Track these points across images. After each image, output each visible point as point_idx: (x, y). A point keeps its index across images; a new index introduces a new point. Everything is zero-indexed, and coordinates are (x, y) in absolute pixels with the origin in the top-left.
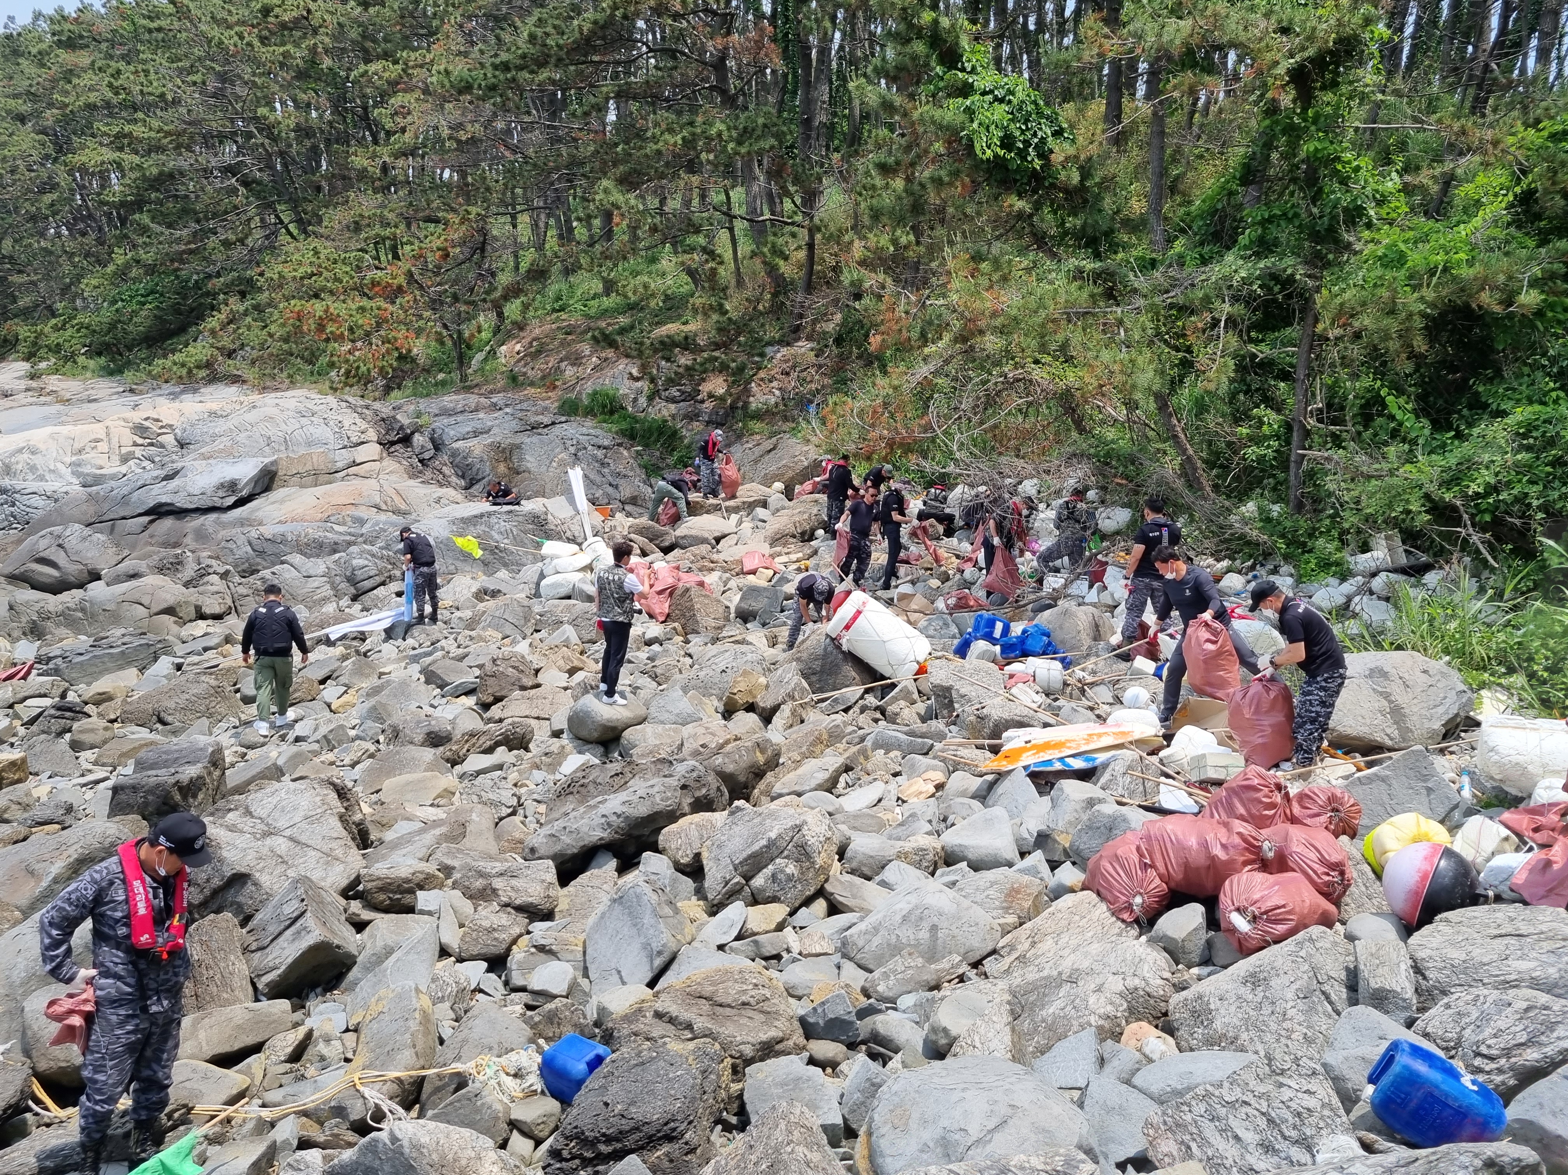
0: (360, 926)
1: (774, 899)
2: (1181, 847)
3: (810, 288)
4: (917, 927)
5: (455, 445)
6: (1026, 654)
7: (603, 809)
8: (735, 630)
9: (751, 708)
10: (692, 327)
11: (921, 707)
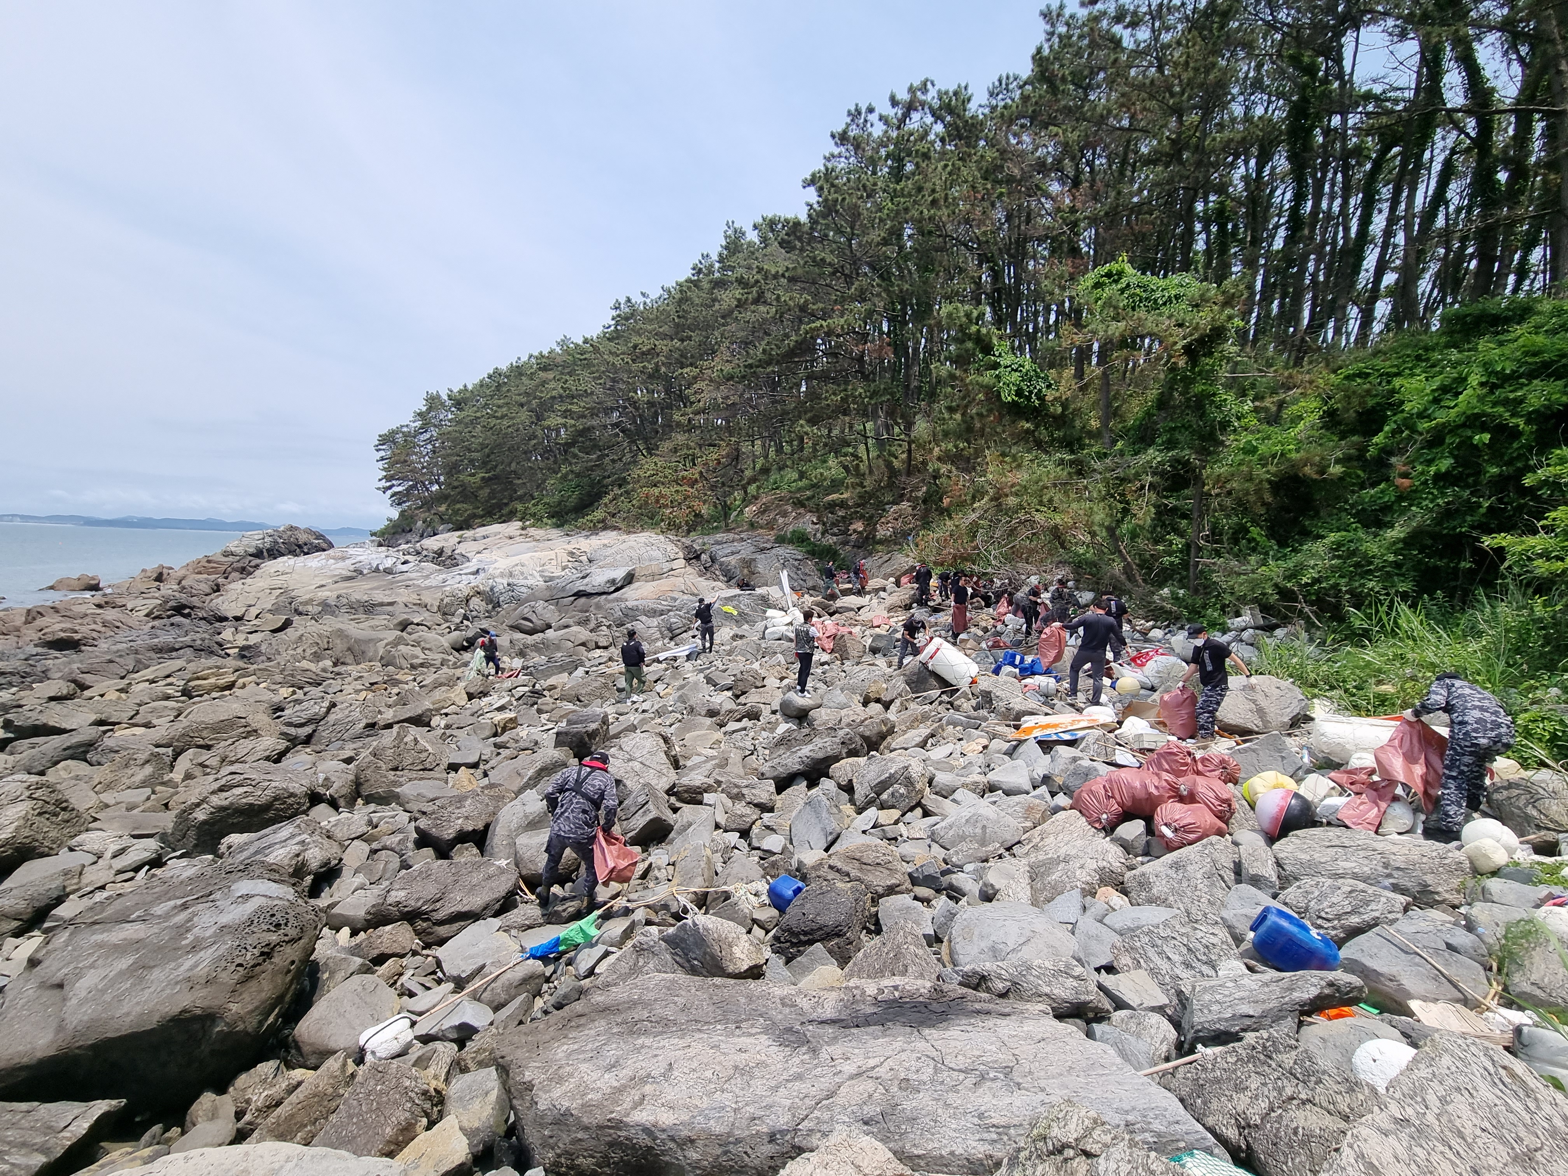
0: (675, 810)
1: (893, 807)
2: (1130, 787)
3: (909, 473)
4: (975, 827)
5: (722, 559)
6: (1034, 673)
7: (799, 754)
8: (868, 658)
9: (878, 701)
10: (845, 496)
11: (974, 702)
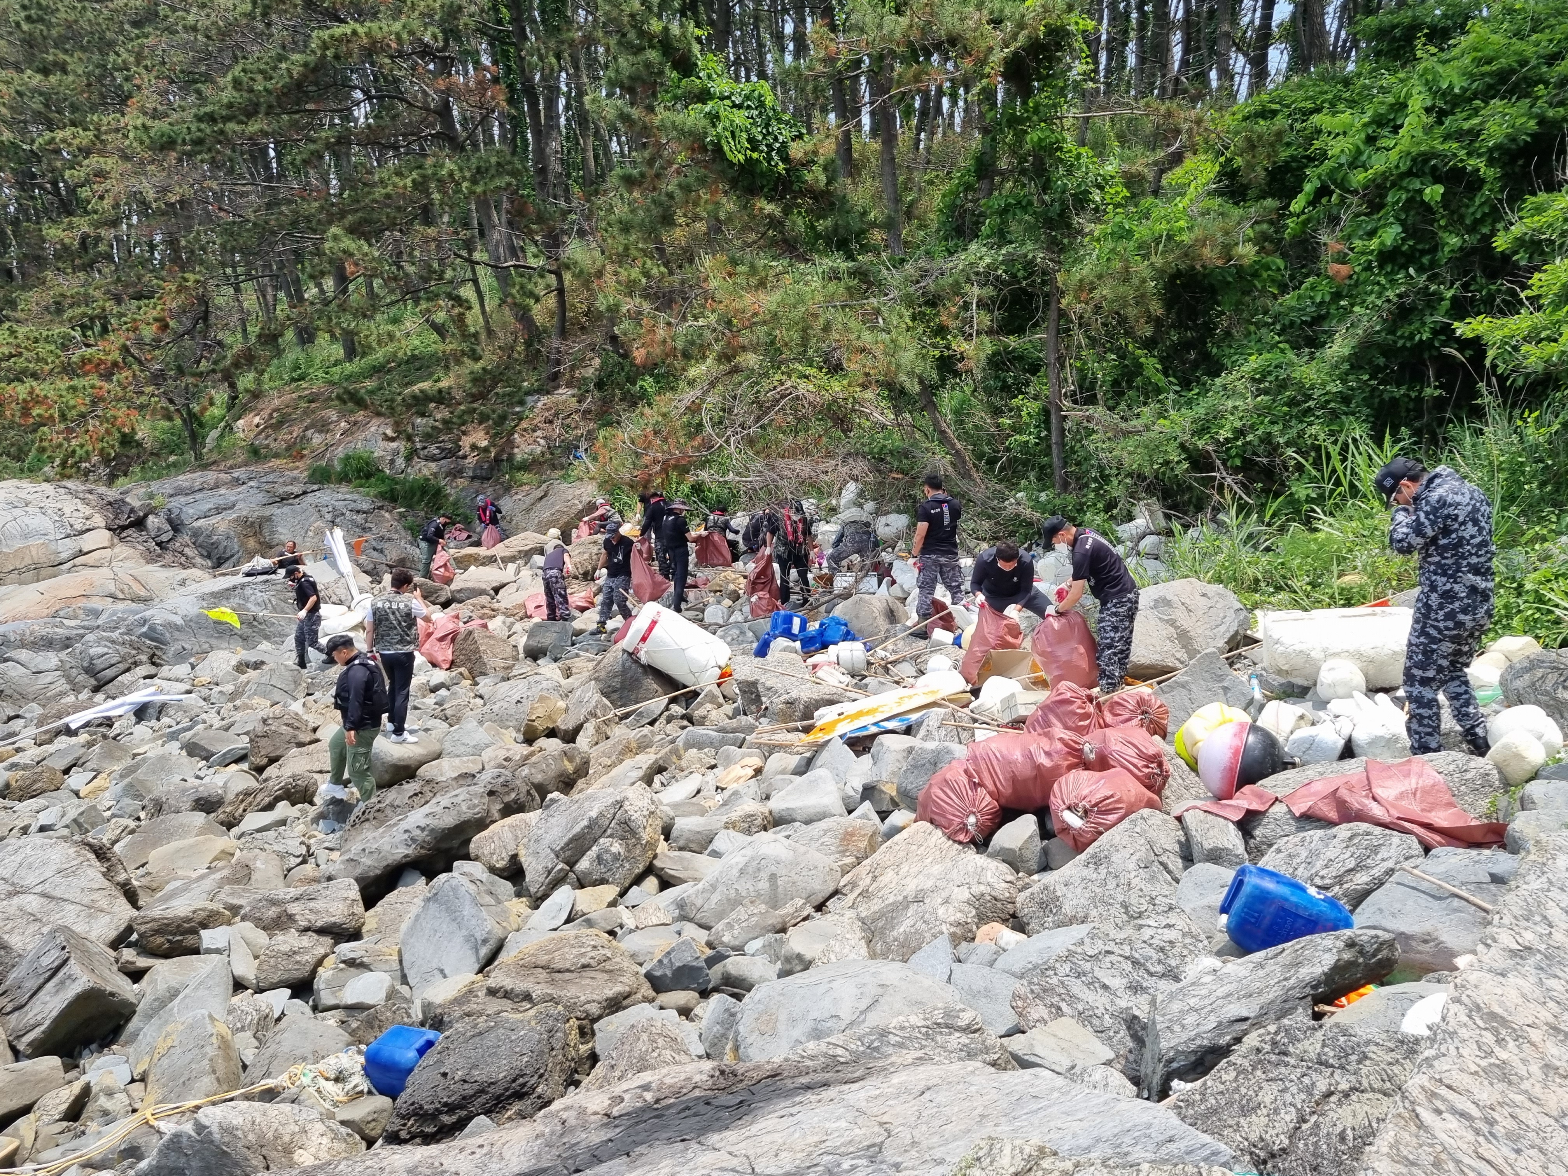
0: (136, 975)
1: (602, 881)
2: (1008, 762)
3: (563, 333)
4: (756, 878)
5: (196, 524)
6: (825, 646)
7: (404, 825)
8: (525, 666)
9: (552, 733)
10: (444, 384)
11: (728, 708)
